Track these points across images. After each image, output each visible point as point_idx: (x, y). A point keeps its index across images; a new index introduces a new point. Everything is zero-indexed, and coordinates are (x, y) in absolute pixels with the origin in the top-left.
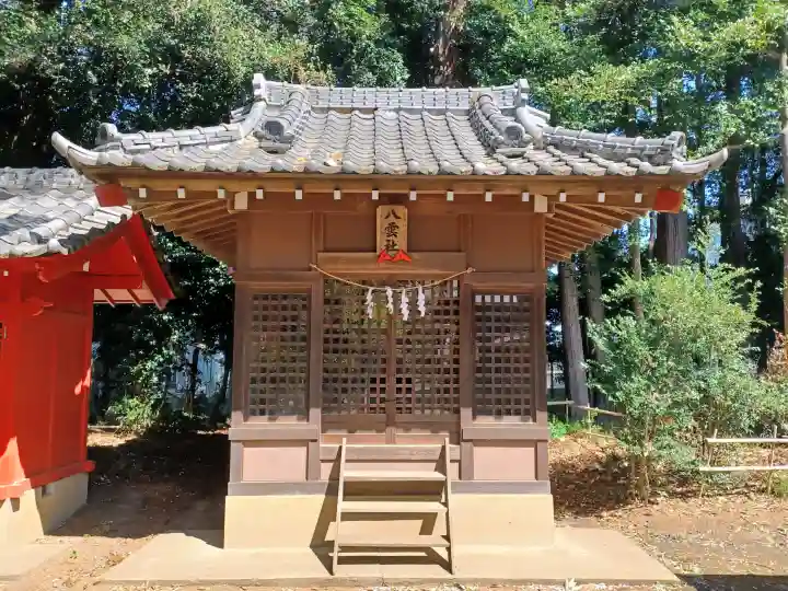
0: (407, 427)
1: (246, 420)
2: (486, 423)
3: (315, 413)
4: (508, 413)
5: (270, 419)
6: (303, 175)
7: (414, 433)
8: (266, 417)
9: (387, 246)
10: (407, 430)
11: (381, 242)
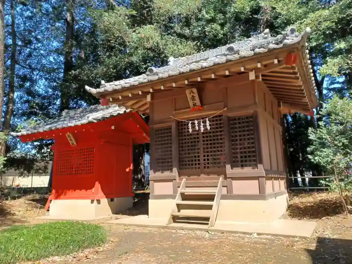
0: (208, 174)
1: (154, 173)
2: (238, 171)
3: (175, 170)
4: (246, 166)
5: (162, 173)
6: (148, 83)
7: (211, 176)
8: (161, 172)
9: (194, 105)
10: (209, 175)
11: (191, 104)
